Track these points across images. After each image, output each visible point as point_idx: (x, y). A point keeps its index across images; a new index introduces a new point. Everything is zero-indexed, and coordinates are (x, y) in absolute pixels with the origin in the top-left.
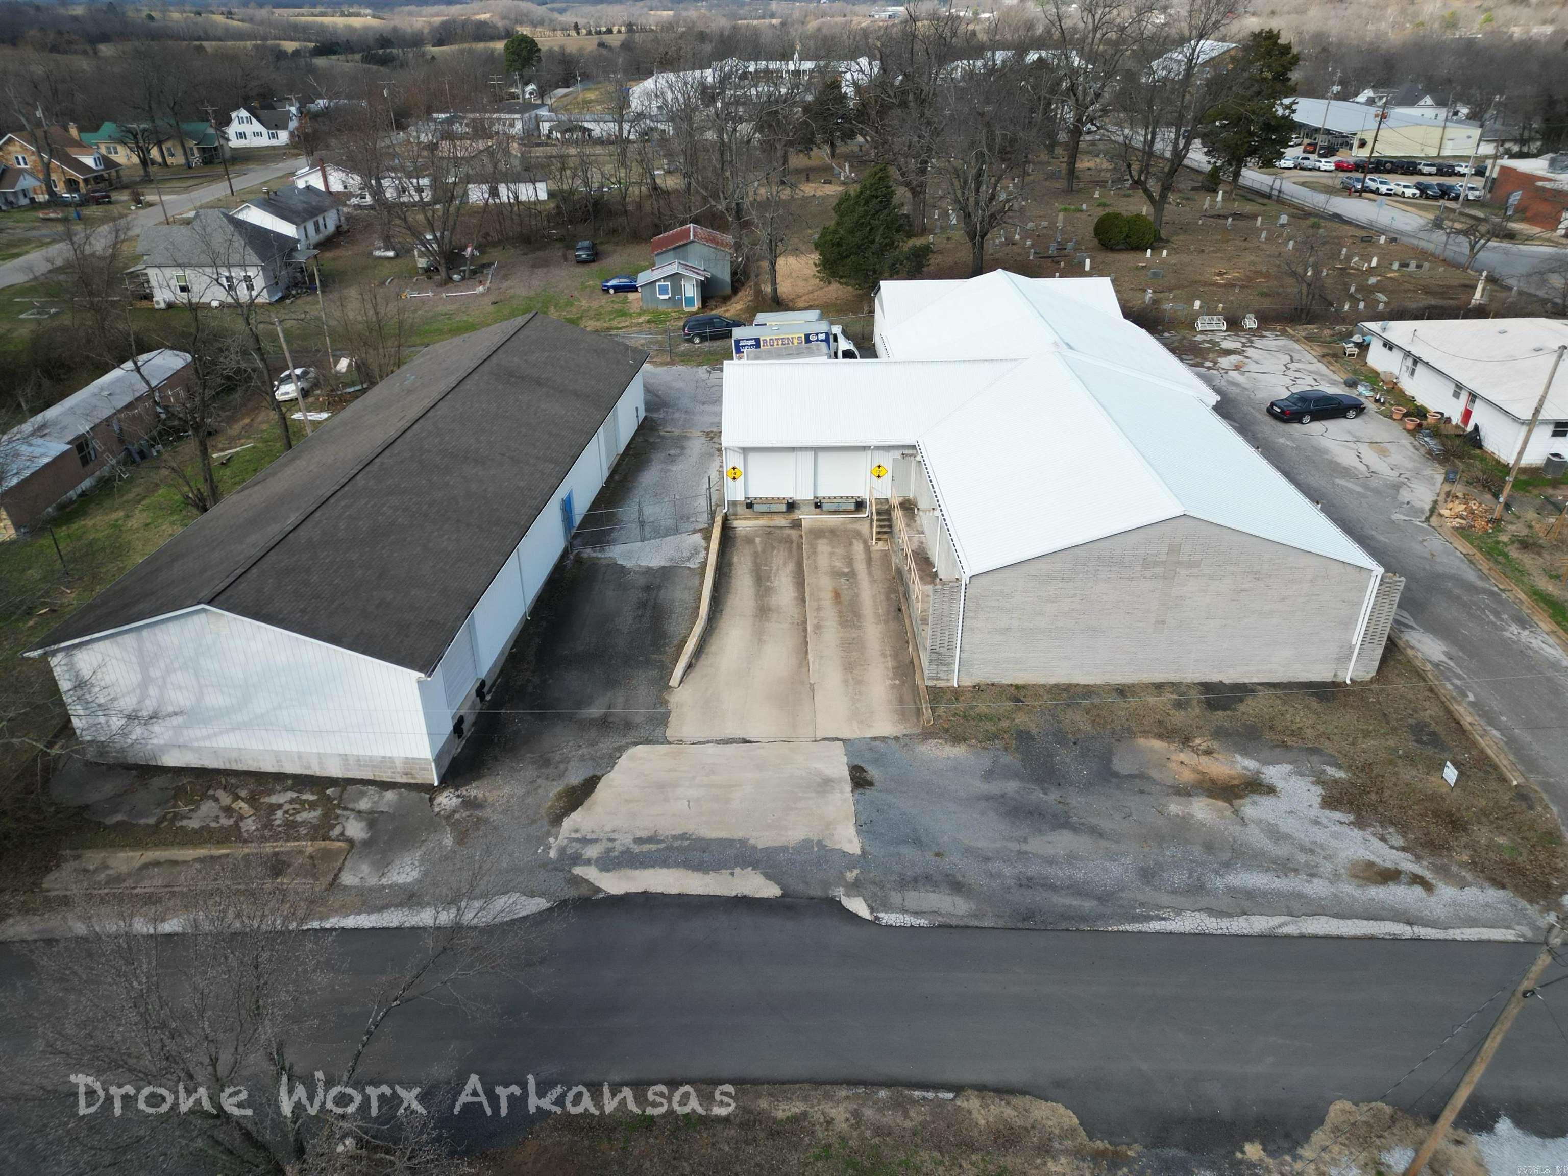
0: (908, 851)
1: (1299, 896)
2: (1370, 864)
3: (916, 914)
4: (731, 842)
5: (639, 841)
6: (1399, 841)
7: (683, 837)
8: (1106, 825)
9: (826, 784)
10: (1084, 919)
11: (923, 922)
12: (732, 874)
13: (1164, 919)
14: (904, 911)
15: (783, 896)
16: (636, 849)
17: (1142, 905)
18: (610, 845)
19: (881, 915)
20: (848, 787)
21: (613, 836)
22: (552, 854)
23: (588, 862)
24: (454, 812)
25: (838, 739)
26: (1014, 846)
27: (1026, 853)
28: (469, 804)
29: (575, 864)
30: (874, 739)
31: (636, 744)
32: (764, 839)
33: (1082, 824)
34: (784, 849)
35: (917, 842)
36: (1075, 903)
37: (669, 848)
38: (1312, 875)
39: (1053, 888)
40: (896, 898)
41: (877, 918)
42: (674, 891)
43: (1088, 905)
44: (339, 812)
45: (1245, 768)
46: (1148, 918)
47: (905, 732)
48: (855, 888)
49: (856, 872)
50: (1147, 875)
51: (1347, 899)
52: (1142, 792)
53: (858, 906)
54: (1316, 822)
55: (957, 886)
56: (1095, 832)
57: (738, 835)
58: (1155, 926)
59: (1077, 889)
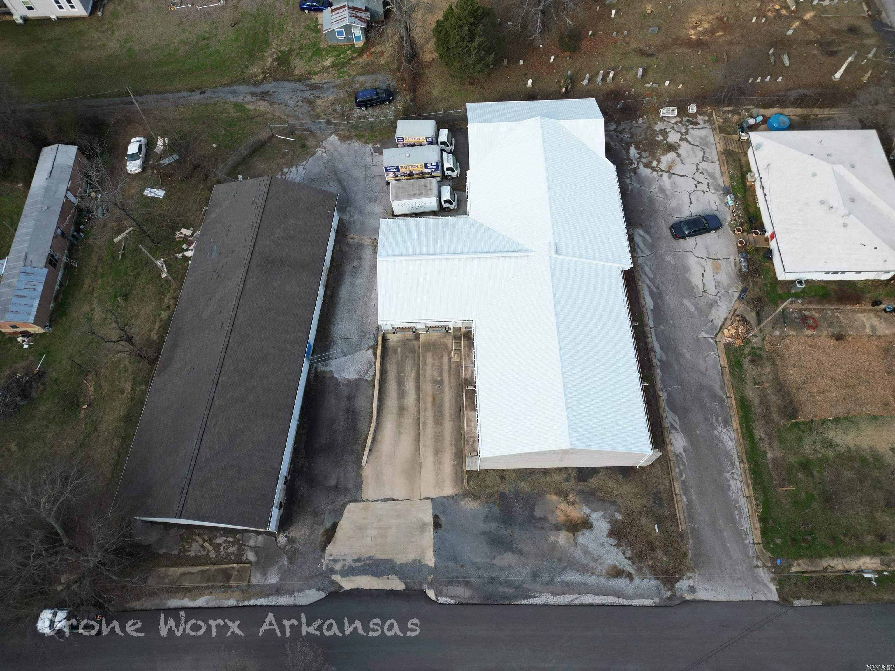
0: (451, 564)
1: (585, 584)
2: (615, 567)
3: (451, 597)
4: (387, 560)
5: (355, 561)
6: (629, 554)
7: (370, 558)
8: (525, 548)
9: (423, 526)
10: (508, 598)
11: (453, 601)
12: (388, 578)
13: (536, 597)
14: (447, 596)
15: (406, 589)
16: (354, 565)
17: (530, 591)
18: (344, 563)
19: (439, 598)
20: (431, 528)
21: (345, 558)
22: (324, 568)
23: (336, 573)
24: (286, 546)
25: (429, 498)
26: (490, 561)
27: (493, 565)
28: (291, 541)
29: (332, 574)
30: (444, 497)
31: (350, 502)
32: (400, 559)
33: (516, 548)
34: (407, 564)
35: (455, 560)
36: (507, 590)
37: (365, 565)
38: (593, 573)
39: (500, 583)
40: (445, 590)
41: (438, 600)
42: (368, 588)
43: (511, 591)
44: (243, 547)
45: (585, 513)
46: (530, 597)
47: (457, 492)
48: (431, 585)
49: (432, 576)
50: (535, 575)
51: (601, 586)
52: (542, 528)
53: (431, 594)
54: (602, 545)
55: (467, 583)
56: (520, 552)
57: (390, 557)
58: (532, 601)
59: (508, 584)
